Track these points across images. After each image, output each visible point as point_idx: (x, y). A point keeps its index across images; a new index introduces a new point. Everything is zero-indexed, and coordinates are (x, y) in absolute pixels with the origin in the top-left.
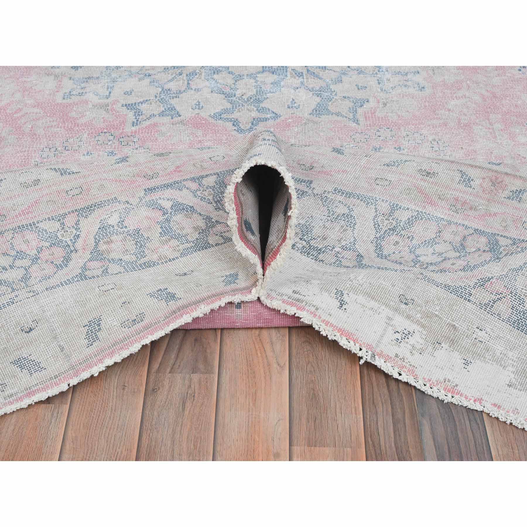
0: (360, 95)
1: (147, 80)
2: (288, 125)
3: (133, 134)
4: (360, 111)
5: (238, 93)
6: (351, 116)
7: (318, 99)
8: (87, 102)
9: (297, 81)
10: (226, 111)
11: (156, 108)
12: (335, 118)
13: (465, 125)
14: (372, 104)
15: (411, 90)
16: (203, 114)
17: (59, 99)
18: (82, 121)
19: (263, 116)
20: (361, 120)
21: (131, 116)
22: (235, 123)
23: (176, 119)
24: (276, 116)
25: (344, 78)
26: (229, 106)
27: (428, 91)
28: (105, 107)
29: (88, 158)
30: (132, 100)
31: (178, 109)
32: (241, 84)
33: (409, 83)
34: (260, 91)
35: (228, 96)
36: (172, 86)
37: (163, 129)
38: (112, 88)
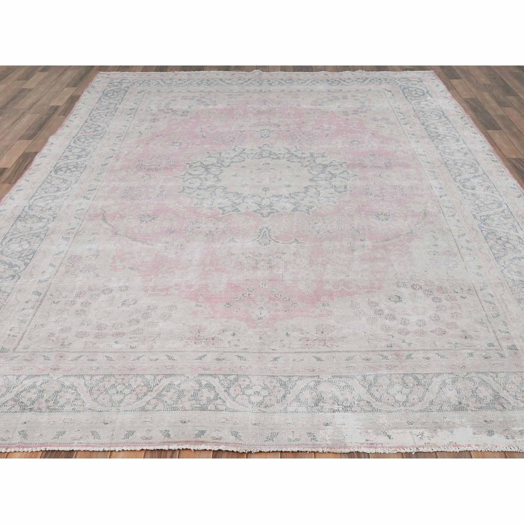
0: (310, 205)
1: (227, 200)
2: (282, 215)
3: (222, 218)
4: (310, 210)
5: (263, 204)
6: (307, 212)
7: (294, 206)
8: (203, 207)
9: (286, 200)
10: (258, 210)
11: (230, 209)
12: (301, 212)
13: (351, 215)
14: (315, 208)
15: (331, 203)
16: (249, 210)
17: (192, 205)
18: (203, 213)
19: (273, 211)
20: (311, 213)
21: (221, 211)
22: (262, 214)
23: (238, 213)
24: (278, 212)
25: (305, 199)
26: (259, 208)
27: (337, 204)
28: (211, 208)
29: (205, 225)
30: (222, 206)
31: (239, 209)
32: (263, 201)
33: (330, 201)
34: (271, 203)
35: (259, 205)
36: (237, 201)
37: (234, 216)
38: (213, 202)
